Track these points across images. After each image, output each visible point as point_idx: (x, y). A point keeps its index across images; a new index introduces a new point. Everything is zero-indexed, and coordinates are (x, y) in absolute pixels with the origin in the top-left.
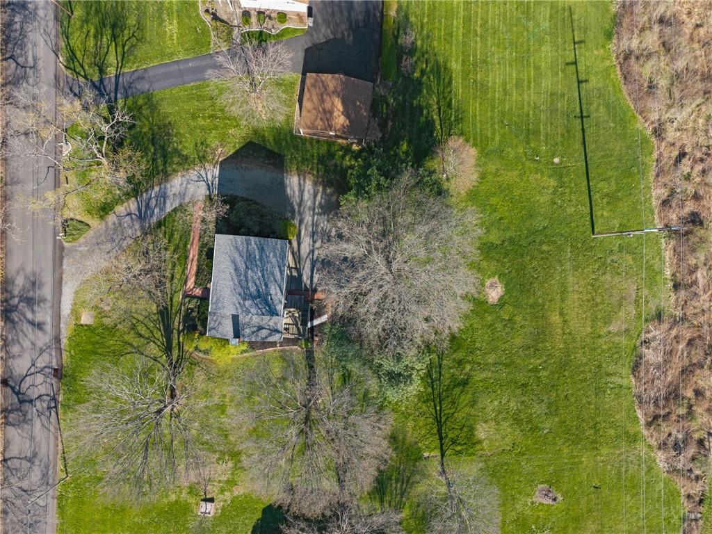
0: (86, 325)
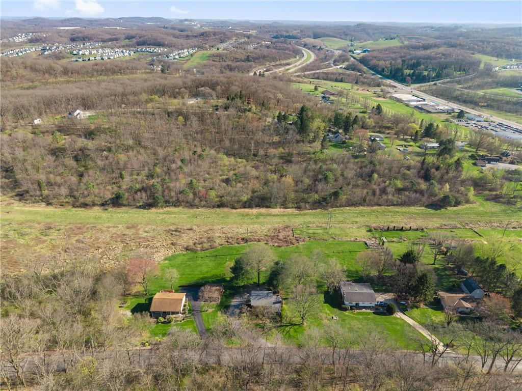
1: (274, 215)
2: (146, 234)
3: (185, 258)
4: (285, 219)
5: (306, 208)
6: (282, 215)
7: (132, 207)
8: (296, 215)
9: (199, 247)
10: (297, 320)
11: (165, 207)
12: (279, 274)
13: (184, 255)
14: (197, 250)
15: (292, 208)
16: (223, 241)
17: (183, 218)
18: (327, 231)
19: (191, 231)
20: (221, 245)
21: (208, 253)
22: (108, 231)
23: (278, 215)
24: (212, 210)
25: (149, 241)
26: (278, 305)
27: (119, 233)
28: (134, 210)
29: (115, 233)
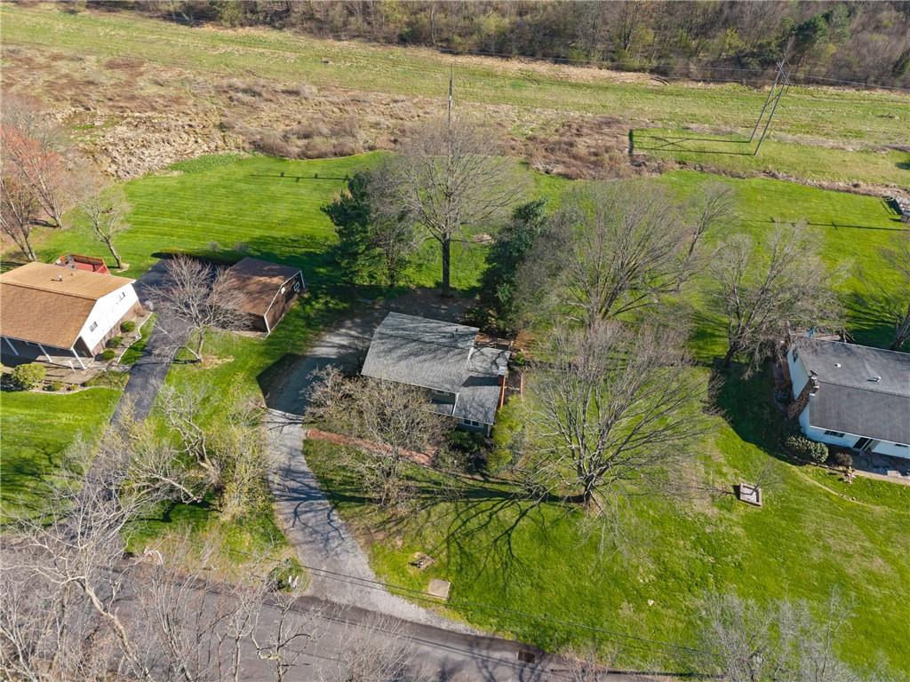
0: (450, 593)
1: (573, 86)
2: (154, 89)
3: (241, 172)
4: (610, 99)
5: (687, 75)
6: (600, 88)
7: (147, 14)
8: (651, 91)
9: (297, 145)
10: (561, 476)
11: (242, 25)
12: (522, 258)
13: (240, 161)
14: (288, 154)
15: (641, 70)
16: (383, 140)
17: (284, 59)
18: (750, 148)
19: (292, 98)
20: (371, 148)
21: (318, 166)
22: (49, 67)
23: (589, 87)
24: (380, 50)
25: (154, 109)
26: (489, 394)
27: (77, 76)
28: (152, 23)
29: (66, 76)
